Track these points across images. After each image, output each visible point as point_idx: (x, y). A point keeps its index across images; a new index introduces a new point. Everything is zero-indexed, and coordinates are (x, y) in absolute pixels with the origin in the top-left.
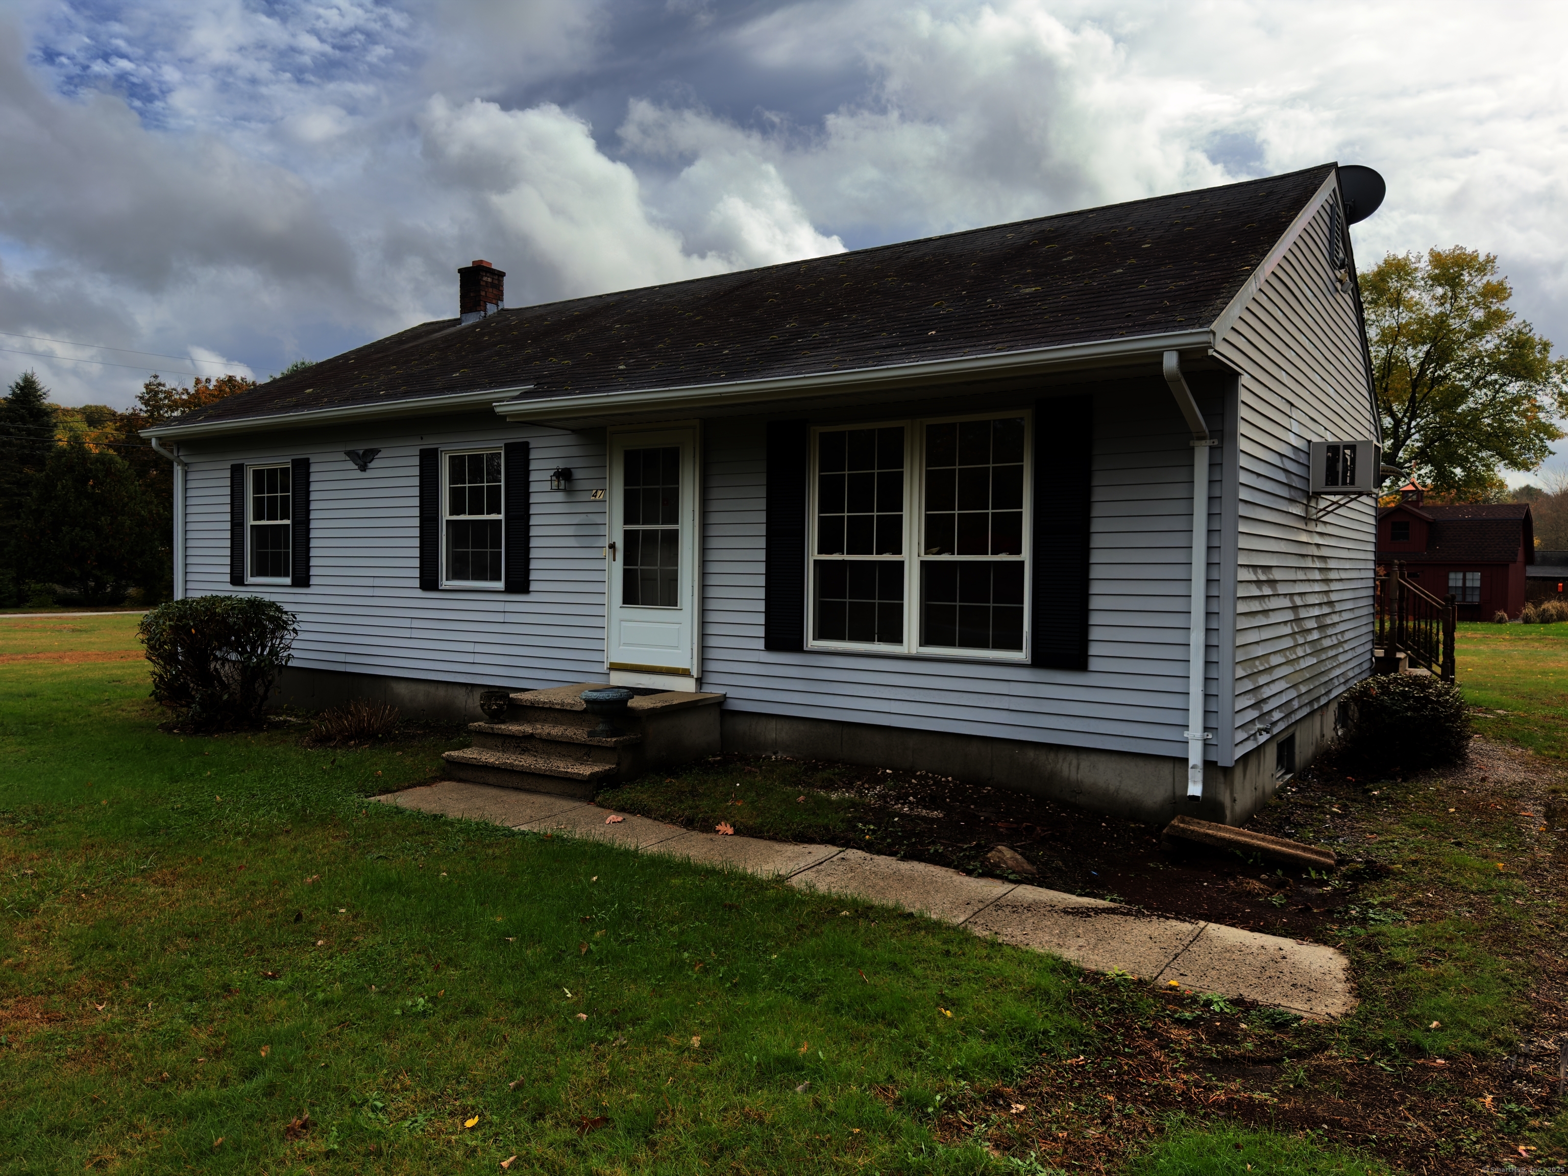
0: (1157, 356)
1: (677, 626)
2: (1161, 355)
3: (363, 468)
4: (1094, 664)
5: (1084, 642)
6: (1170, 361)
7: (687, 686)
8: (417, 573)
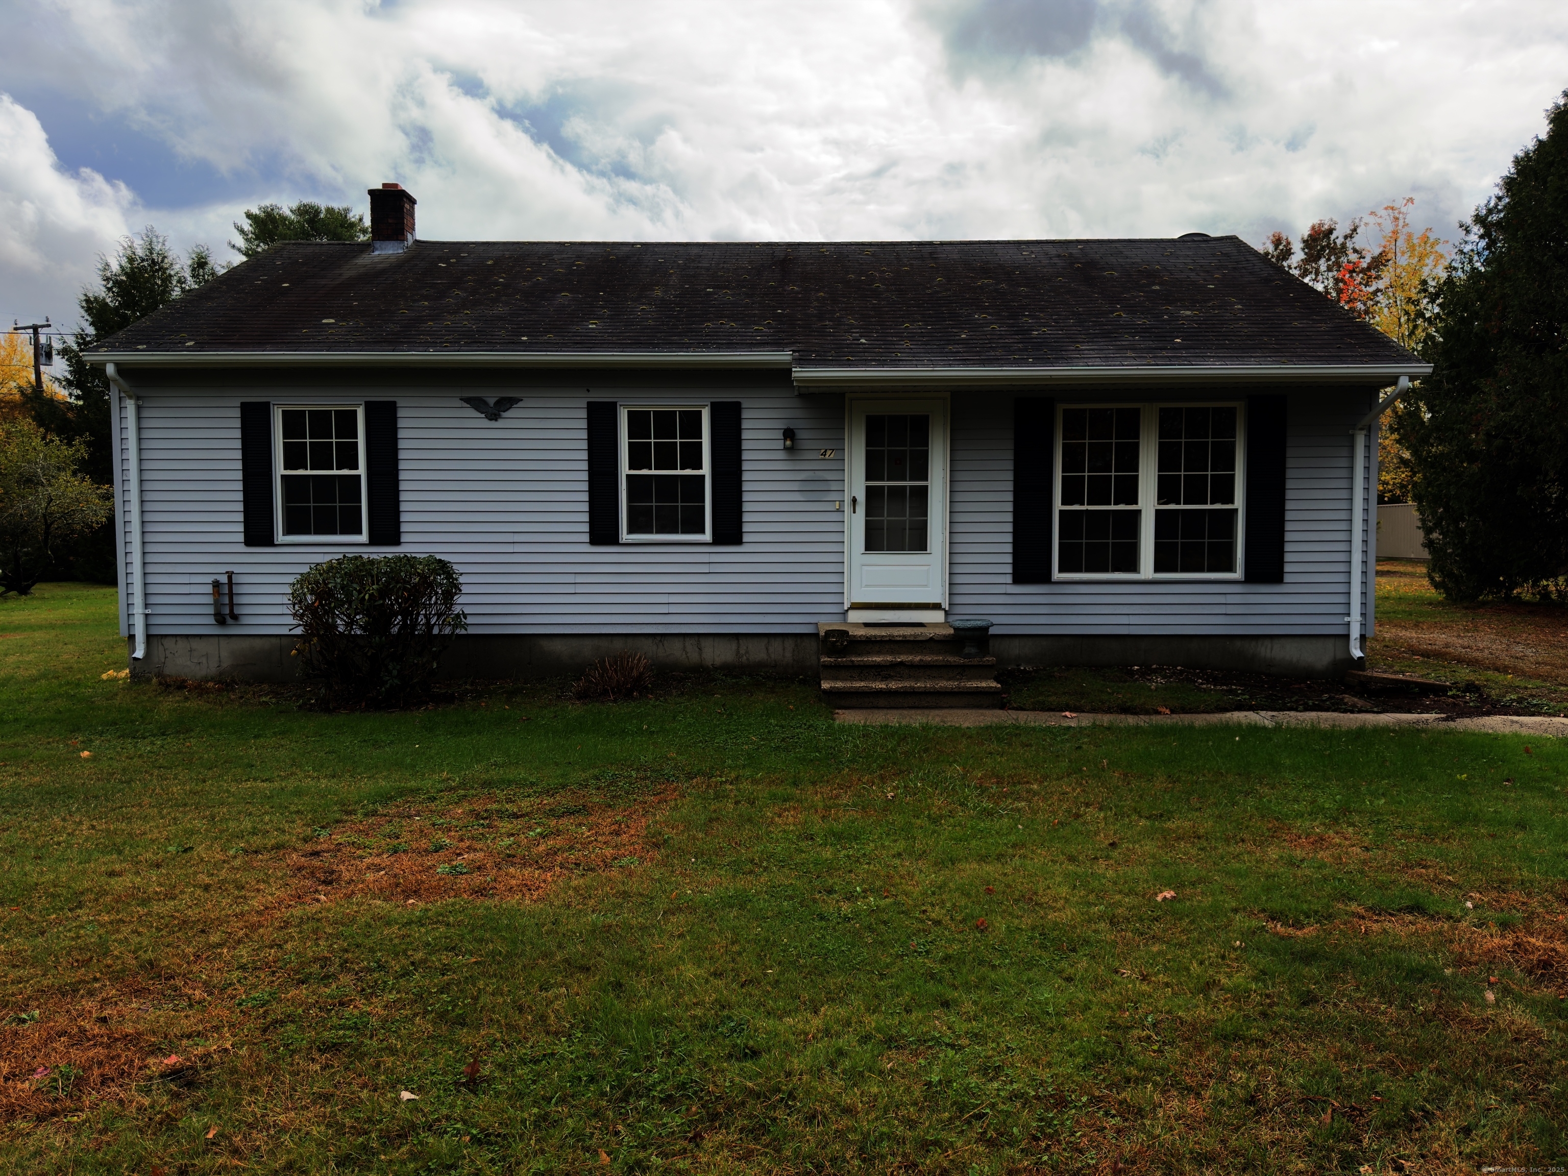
1: (926, 568)
4: (1287, 578)
5: (1281, 563)
7: (937, 617)
8: (586, 528)
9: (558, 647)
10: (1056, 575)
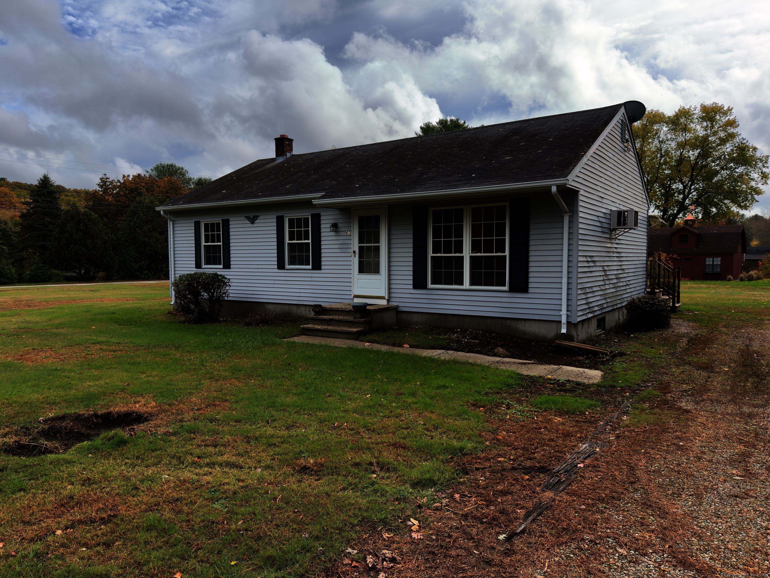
0: (550, 187)
1: (380, 281)
2: (551, 187)
3: (253, 223)
4: (530, 290)
5: (527, 283)
6: (554, 189)
7: (383, 302)
8: (276, 263)
9: (270, 307)
10: (430, 286)
